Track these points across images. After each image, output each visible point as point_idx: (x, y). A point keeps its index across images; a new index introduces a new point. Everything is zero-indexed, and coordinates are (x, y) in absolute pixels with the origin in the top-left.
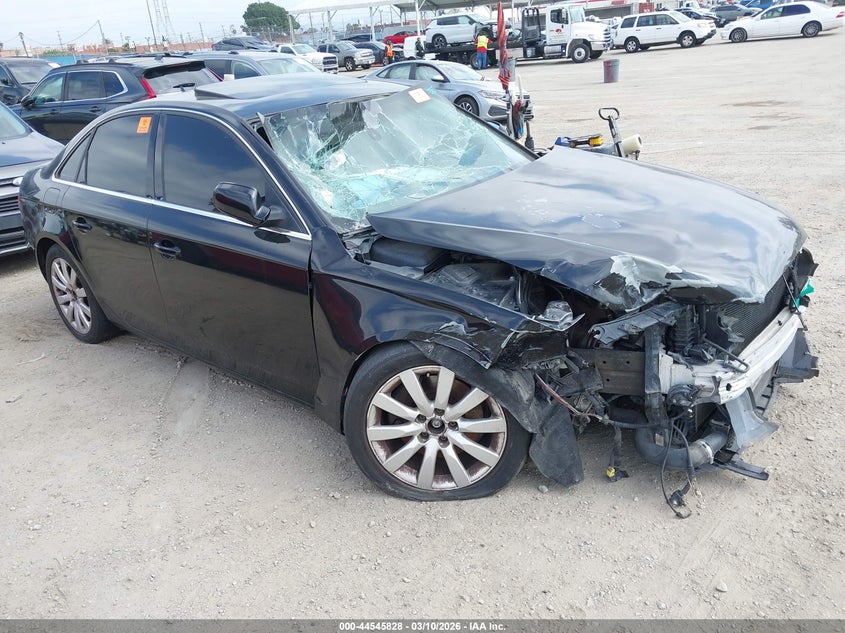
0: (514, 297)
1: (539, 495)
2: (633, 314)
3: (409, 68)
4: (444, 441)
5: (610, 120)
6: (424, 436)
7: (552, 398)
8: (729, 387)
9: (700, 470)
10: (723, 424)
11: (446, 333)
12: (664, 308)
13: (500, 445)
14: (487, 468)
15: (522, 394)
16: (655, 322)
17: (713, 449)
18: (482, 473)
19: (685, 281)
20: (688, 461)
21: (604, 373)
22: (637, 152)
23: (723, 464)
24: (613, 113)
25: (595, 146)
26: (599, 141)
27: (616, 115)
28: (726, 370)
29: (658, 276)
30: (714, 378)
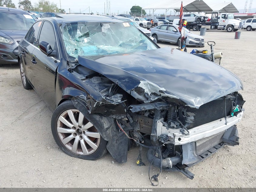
0: (109, 90)
1: (110, 164)
2: (147, 104)
3: (167, 26)
4: (81, 137)
5: (211, 46)
6: (75, 134)
7: (121, 130)
8: (180, 139)
9: (166, 169)
10: (179, 154)
11: (81, 99)
12: (159, 104)
13: (98, 143)
14: (94, 150)
15: (105, 126)
16: (153, 108)
17: (173, 162)
18: (92, 152)
19: (166, 95)
20: (160, 164)
21: (141, 125)
22: (221, 58)
23: (180, 169)
24: (213, 44)
25: (204, 53)
26: (206, 52)
27: (214, 44)
28: (180, 132)
29: (156, 91)
30: (174, 134)
